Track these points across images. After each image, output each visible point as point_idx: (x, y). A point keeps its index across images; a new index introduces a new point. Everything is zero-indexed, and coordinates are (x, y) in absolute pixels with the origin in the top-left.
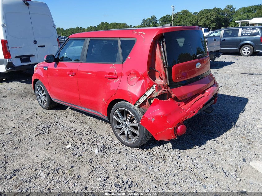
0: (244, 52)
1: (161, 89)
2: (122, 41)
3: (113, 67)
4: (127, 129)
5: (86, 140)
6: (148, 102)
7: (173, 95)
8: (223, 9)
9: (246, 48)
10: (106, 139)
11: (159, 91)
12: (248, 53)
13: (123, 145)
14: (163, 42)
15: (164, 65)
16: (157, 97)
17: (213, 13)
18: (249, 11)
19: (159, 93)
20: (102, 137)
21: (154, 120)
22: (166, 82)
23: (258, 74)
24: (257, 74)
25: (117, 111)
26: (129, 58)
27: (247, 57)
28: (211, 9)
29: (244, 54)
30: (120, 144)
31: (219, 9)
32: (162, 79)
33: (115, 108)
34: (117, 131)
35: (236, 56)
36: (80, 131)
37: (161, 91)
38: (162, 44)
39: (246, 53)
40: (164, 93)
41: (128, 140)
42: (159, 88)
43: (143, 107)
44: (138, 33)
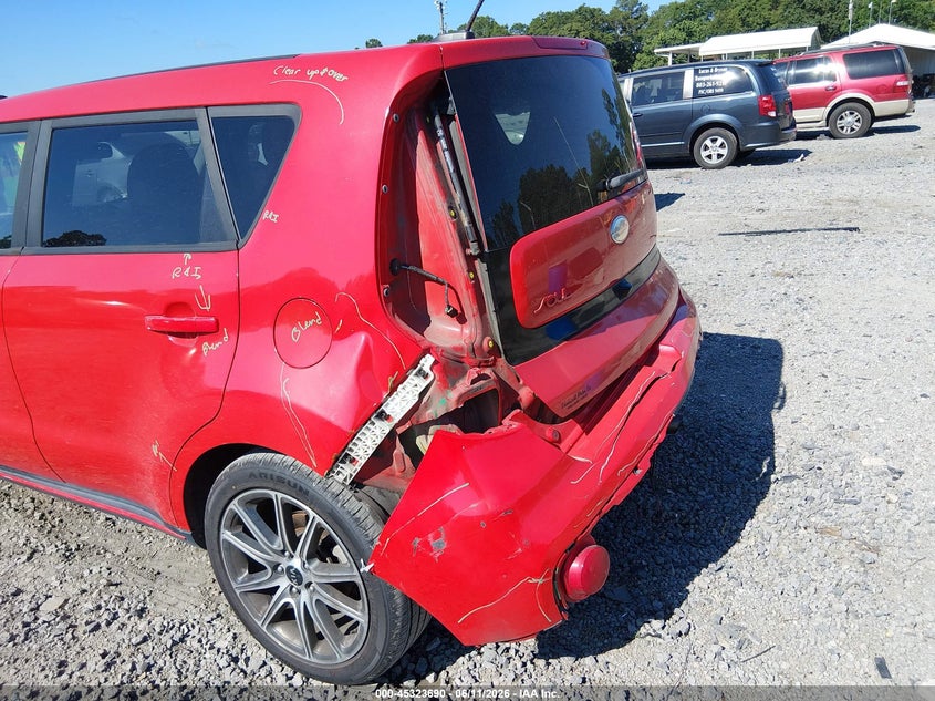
0: (707, 153)
1: (464, 373)
2: (220, 125)
3: (186, 273)
4: (305, 596)
5: (91, 666)
6: (399, 449)
7: (525, 394)
8: (607, 10)
9: (714, 141)
10: (196, 645)
11: (453, 387)
12: (720, 156)
13: (288, 671)
14: (447, 120)
15: (465, 245)
16: (448, 418)
17: (576, 26)
18: (693, 16)
19: (453, 395)
20: (176, 639)
21: (444, 546)
22: (486, 331)
23: (780, 232)
24: (776, 232)
25: (234, 506)
26: (267, 215)
27: (719, 171)
28: (570, 11)
29: (707, 160)
30: (276, 668)
31: (595, 10)
32: (462, 319)
33: (223, 492)
34: (247, 605)
35: (683, 170)
36: (61, 607)
37: (463, 386)
38: (440, 133)
39: (715, 157)
40: (480, 392)
41: (313, 646)
42: (450, 367)
43: (378, 479)
44: (303, 75)
